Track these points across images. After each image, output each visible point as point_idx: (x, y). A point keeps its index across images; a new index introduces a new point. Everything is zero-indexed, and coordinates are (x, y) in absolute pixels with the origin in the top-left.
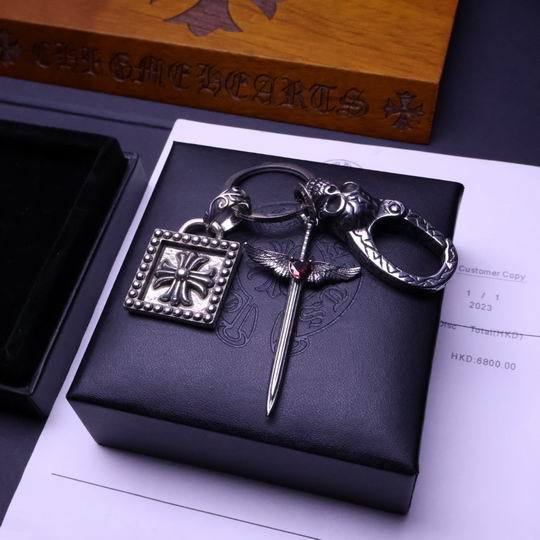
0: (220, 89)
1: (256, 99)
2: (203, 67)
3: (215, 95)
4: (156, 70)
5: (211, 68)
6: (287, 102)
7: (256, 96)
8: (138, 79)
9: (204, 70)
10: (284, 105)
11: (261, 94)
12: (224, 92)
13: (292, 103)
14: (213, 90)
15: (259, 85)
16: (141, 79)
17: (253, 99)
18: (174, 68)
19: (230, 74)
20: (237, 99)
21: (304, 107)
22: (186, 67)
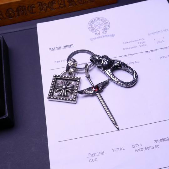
0: (47, 9)
1: (60, 8)
2: (39, 3)
3: (46, 12)
4: (23, 10)
5: (42, 3)
6: (70, 5)
7: (60, 7)
8: (18, 16)
9: (40, 5)
10: (69, 6)
11: (61, 6)
12: (48, 9)
13: (72, 5)
14: (44, 10)
15: (59, 3)
16: (19, 15)
17: (59, 8)
18: (29, 7)
19: (49, 3)
20: (54, 10)
21: (76, 5)
22: (33, 6)
